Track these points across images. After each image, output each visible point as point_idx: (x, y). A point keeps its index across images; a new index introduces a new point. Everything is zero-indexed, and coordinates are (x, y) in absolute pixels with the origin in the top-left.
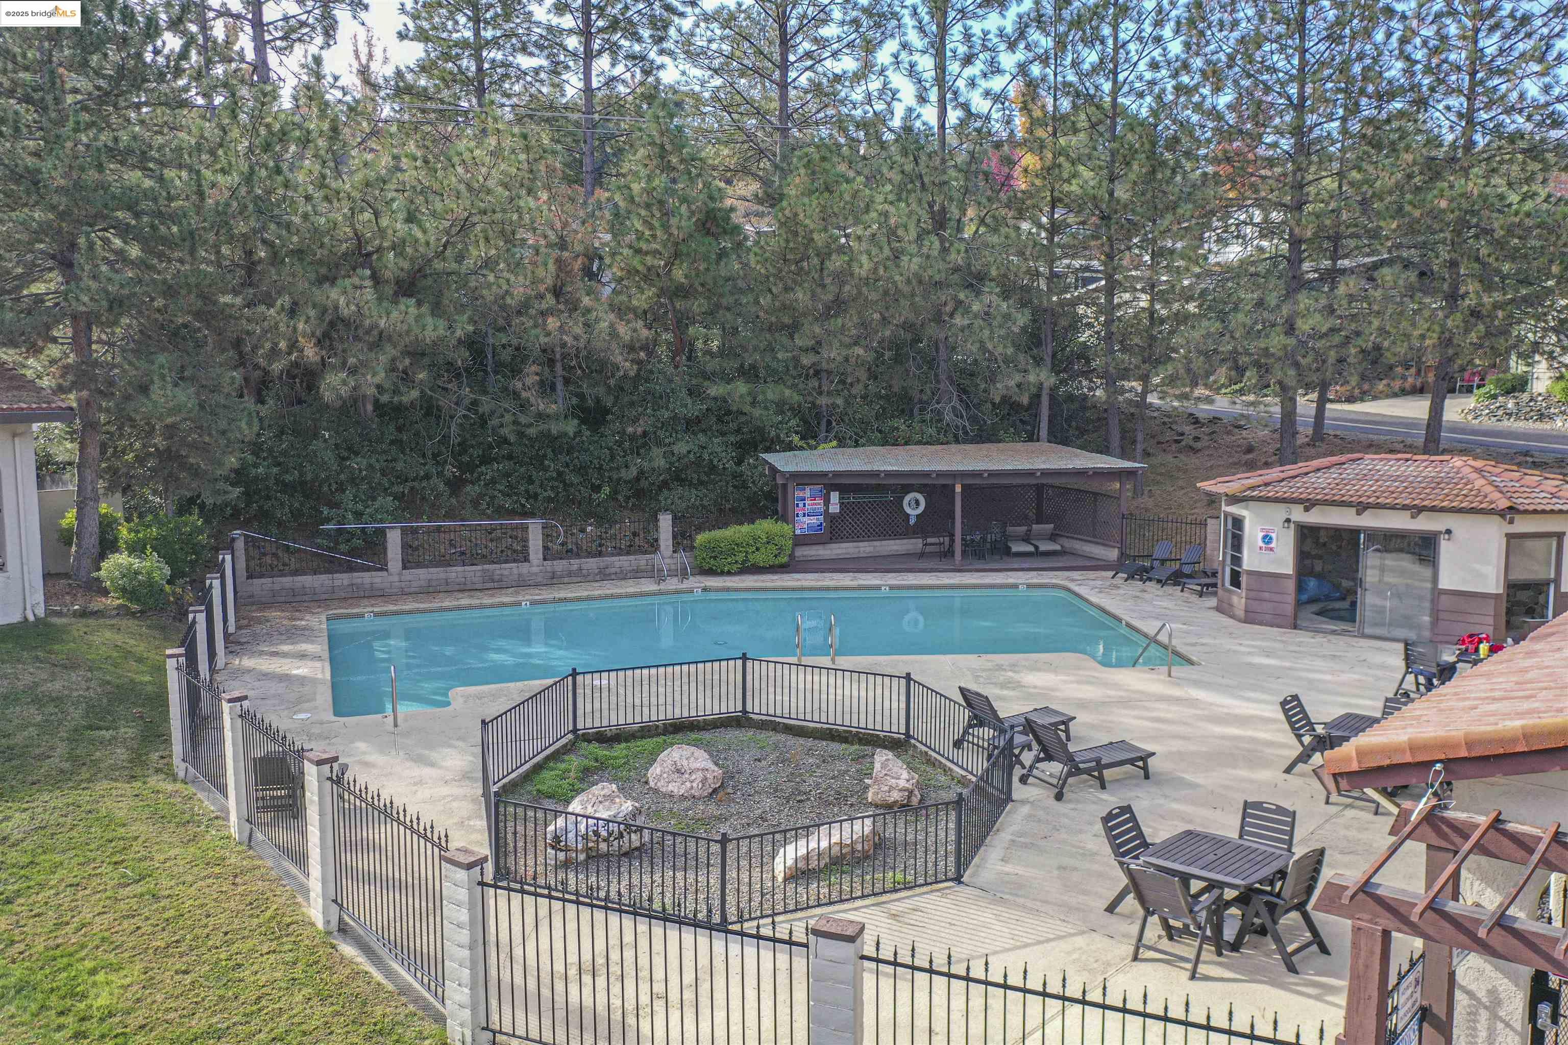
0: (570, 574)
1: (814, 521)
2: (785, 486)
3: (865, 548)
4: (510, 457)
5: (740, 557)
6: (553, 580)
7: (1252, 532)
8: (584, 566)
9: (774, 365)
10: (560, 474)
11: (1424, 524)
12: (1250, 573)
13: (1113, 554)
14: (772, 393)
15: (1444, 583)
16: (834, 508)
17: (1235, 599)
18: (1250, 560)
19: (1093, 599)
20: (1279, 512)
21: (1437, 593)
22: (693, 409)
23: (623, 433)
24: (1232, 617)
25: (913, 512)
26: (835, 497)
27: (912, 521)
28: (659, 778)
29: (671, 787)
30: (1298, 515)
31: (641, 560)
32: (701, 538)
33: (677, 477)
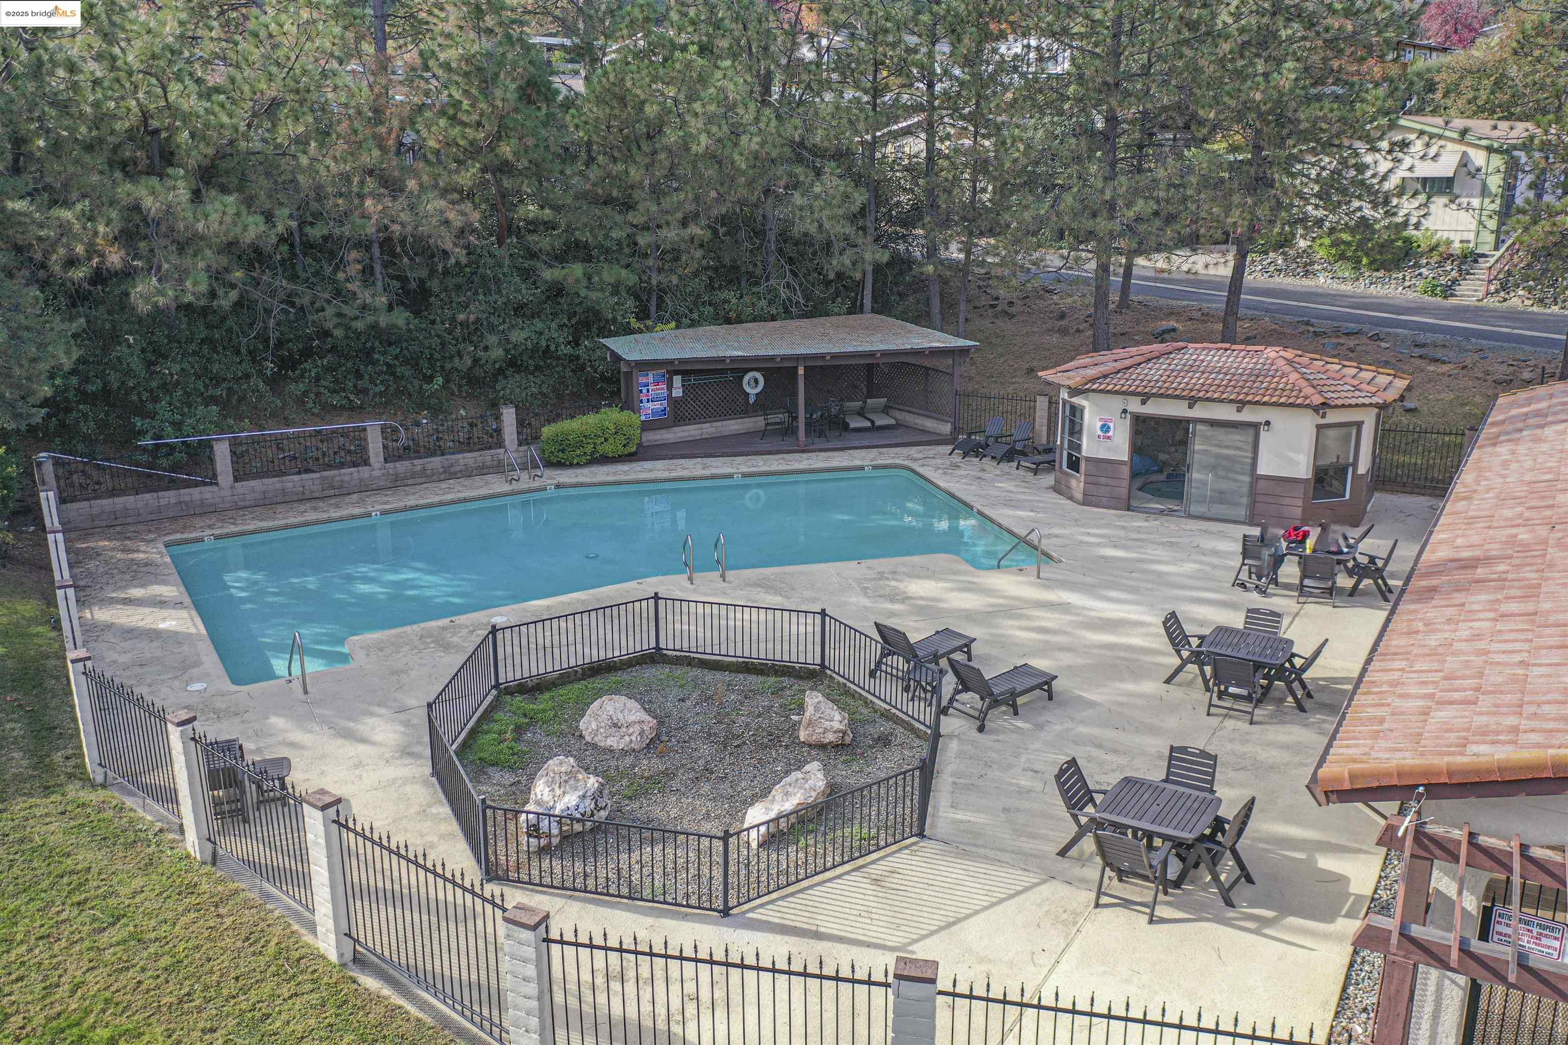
0: (413, 475)
1: (657, 406)
2: (629, 375)
3: (708, 429)
4: (333, 349)
5: (589, 449)
6: (396, 483)
7: (1091, 419)
8: (429, 467)
9: (608, 244)
10: (389, 366)
11: (1247, 415)
12: (1088, 459)
13: (946, 428)
14: (609, 273)
15: (1262, 470)
16: (677, 392)
17: (1073, 483)
18: (1089, 447)
19: (942, 484)
20: (1117, 403)
21: (1256, 478)
22: (526, 293)
23: (453, 319)
24: (1071, 498)
25: (752, 391)
26: (677, 380)
27: (752, 400)
28: (596, 733)
29: (609, 742)
30: (1135, 406)
31: (487, 456)
32: (547, 431)
33: (514, 364)
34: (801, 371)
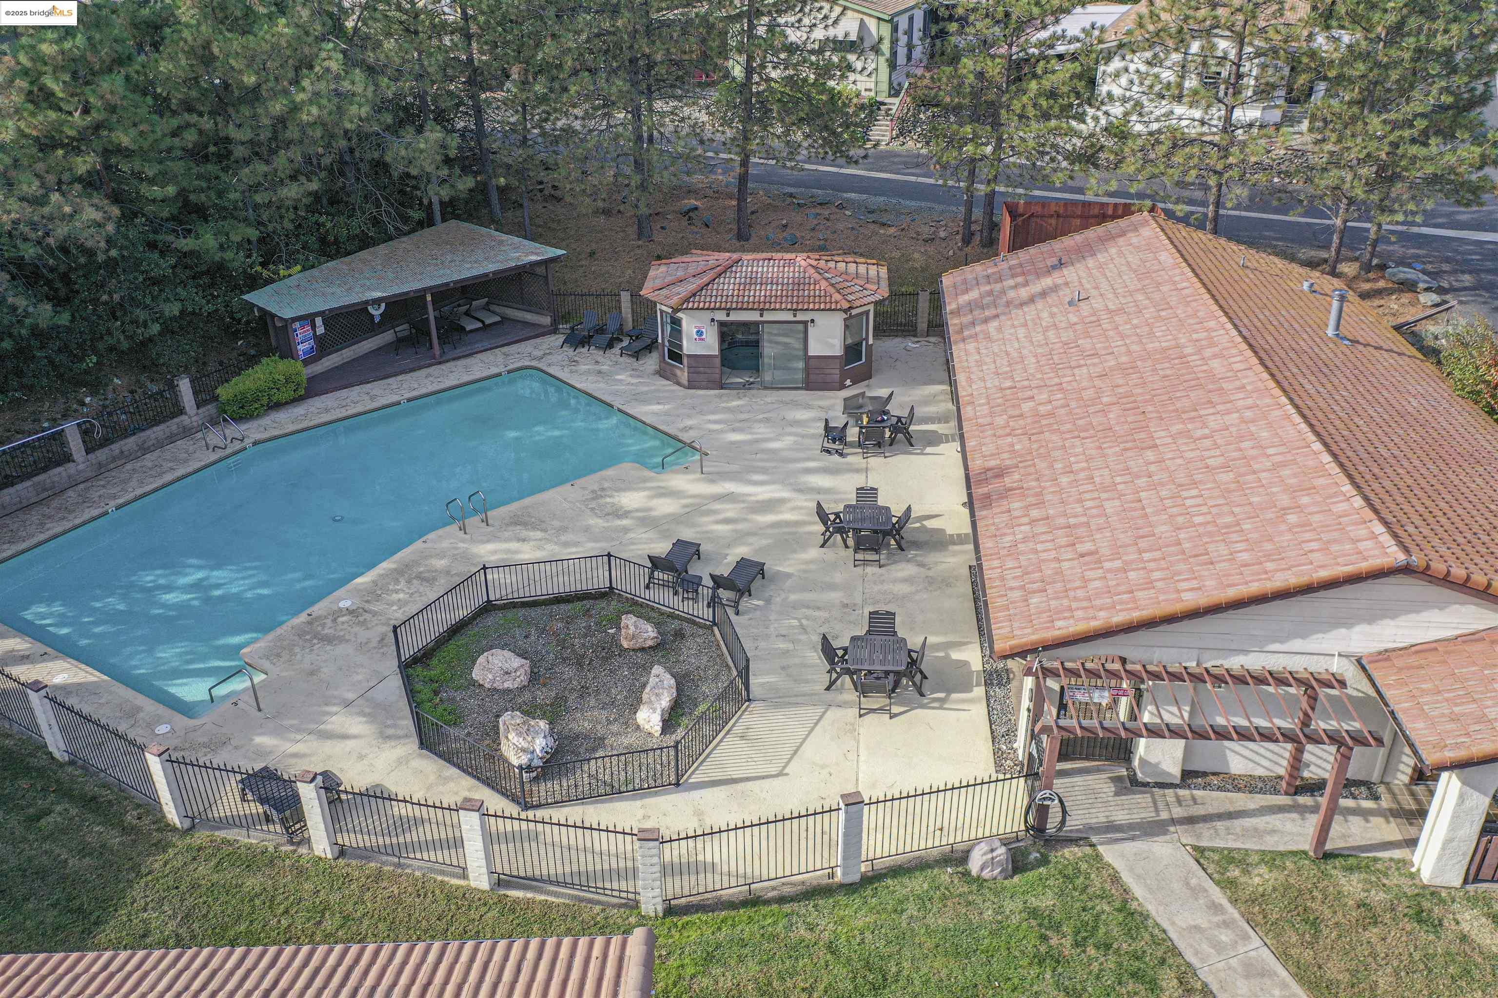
1: (308, 345)
2: (284, 328)
3: (347, 354)
5: (265, 400)
6: (101, 470)
7: (688, 327)
10: (48, 358)
11: (800, 317)
12: (689, 356)
13: (546, 320)
15: (811, 353)
16: (321, 330)
17: (678, 372)
18: (688, 347)
19: (578, 386)
20: (709, 315)
21: (807, 358)
22: (165, 267)
23: (96, 300)
24: (678, 383)
25: (377, 312)
26: (319, 325)
27: (377, 320)
30: (721, 316)
31: (173, 425)
32: (223, 391)
34: (429, 298)
